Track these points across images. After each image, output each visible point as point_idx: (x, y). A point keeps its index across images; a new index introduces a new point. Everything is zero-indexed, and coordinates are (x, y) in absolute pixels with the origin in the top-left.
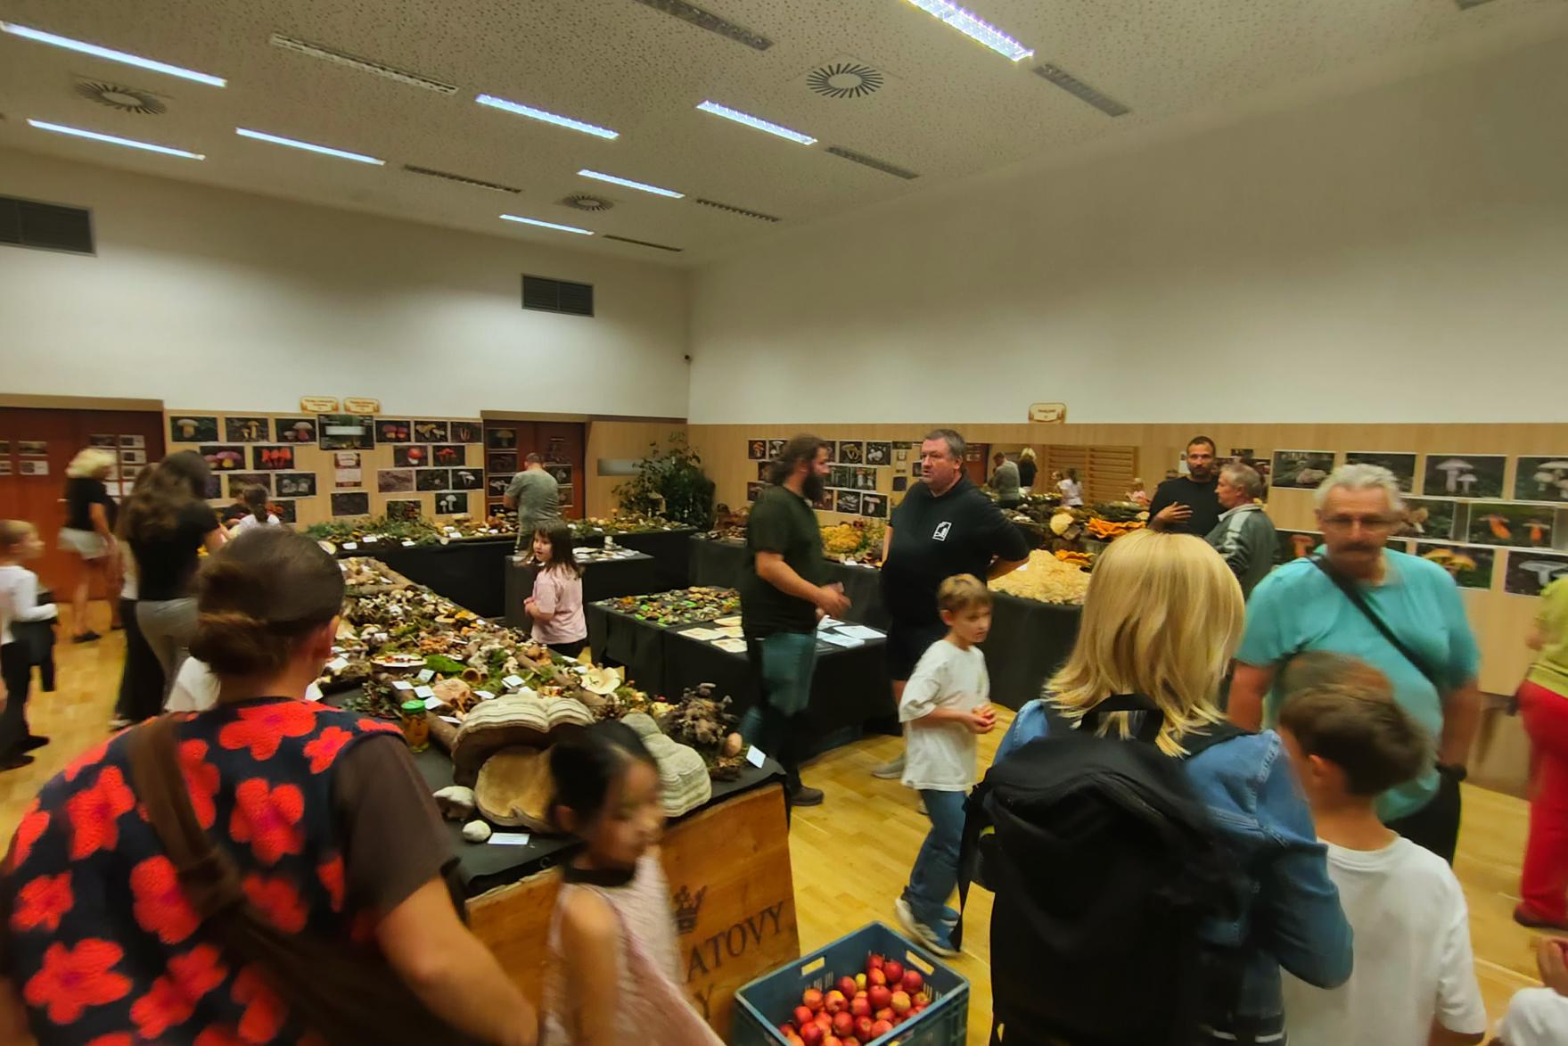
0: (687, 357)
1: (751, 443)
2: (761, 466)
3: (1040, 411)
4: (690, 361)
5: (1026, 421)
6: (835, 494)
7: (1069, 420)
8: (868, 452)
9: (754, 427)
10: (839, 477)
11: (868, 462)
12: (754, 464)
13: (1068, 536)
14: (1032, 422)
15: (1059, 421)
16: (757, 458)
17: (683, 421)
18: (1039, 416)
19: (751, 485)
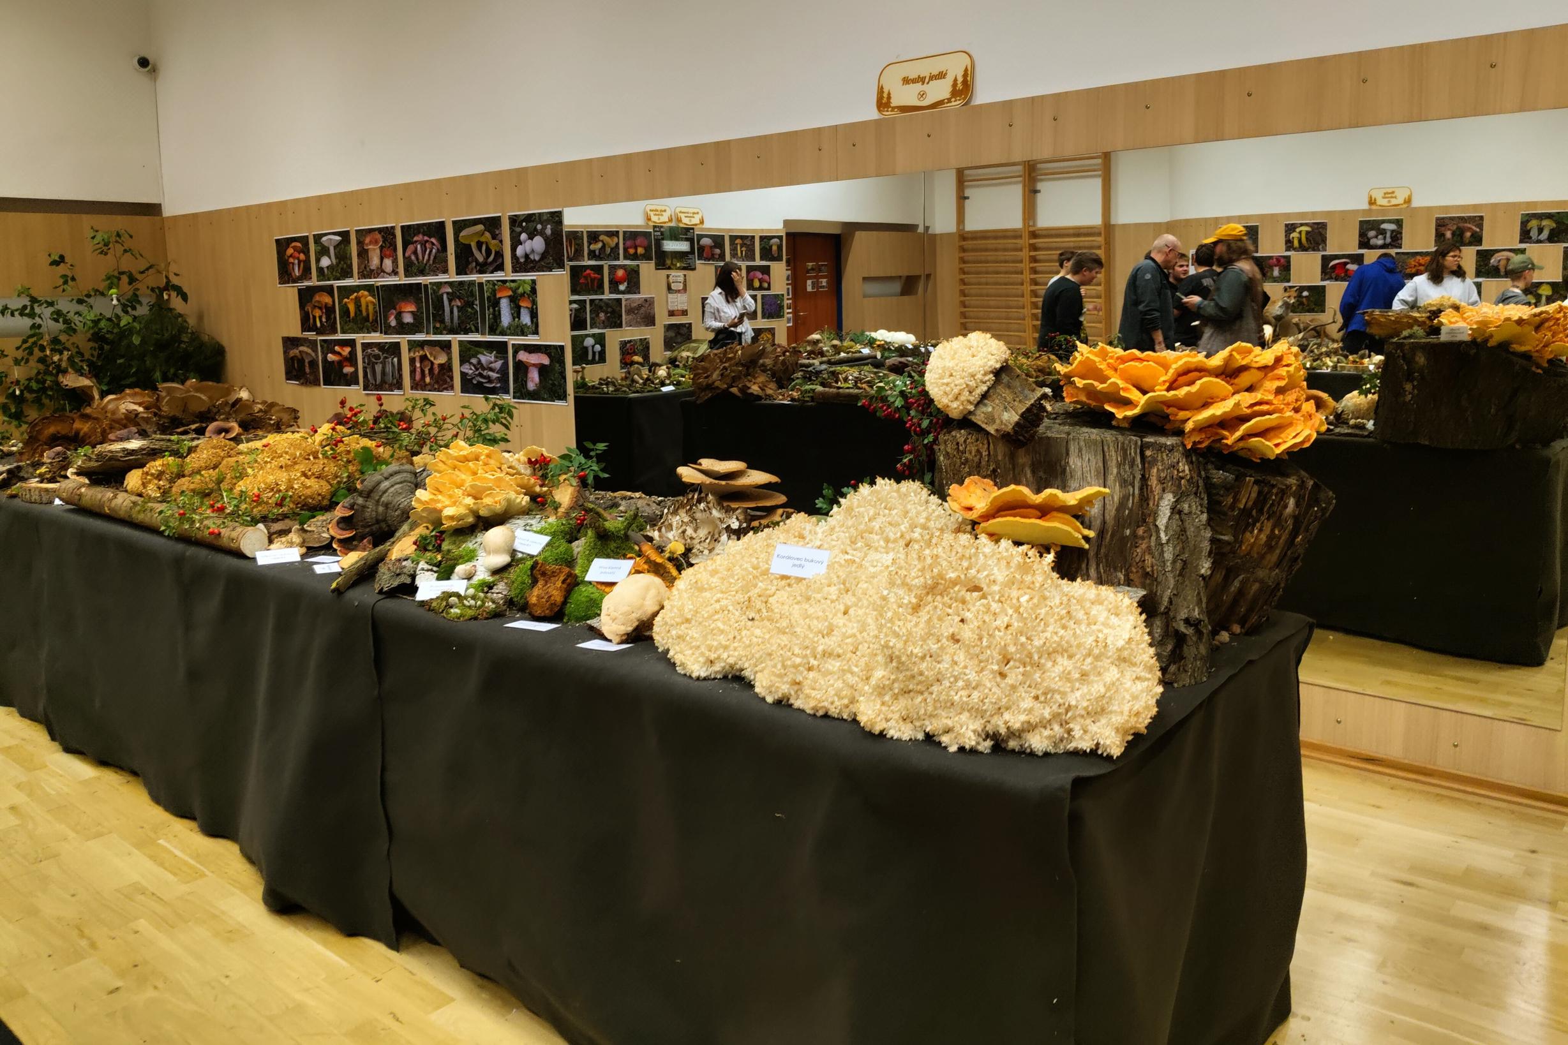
0: (144, 62)
1: (282, 245)
2: (305, 296)
3: (906, 81)
4: (154, 70)
5: (871, 113)
6: (455, 350)
7: (984, 95)
8: (516, 243)
9: (281, 207)
10: (460, 309)
11: (518, 267)
12: (290, 293)
13: (991, 419)
14: (888, 114)
15: (956, 103)
16: (294, 281)
17: (152, 210)
18: (905, 96)
19: (290, 343)
